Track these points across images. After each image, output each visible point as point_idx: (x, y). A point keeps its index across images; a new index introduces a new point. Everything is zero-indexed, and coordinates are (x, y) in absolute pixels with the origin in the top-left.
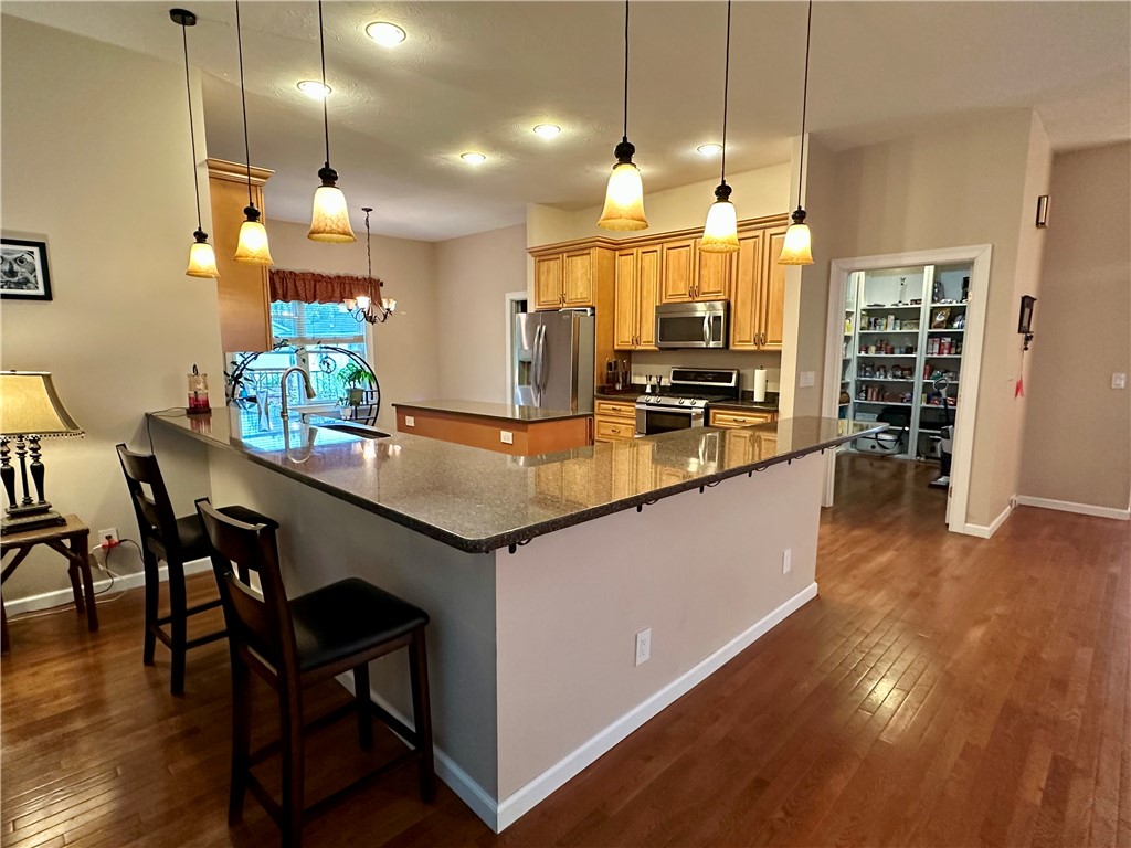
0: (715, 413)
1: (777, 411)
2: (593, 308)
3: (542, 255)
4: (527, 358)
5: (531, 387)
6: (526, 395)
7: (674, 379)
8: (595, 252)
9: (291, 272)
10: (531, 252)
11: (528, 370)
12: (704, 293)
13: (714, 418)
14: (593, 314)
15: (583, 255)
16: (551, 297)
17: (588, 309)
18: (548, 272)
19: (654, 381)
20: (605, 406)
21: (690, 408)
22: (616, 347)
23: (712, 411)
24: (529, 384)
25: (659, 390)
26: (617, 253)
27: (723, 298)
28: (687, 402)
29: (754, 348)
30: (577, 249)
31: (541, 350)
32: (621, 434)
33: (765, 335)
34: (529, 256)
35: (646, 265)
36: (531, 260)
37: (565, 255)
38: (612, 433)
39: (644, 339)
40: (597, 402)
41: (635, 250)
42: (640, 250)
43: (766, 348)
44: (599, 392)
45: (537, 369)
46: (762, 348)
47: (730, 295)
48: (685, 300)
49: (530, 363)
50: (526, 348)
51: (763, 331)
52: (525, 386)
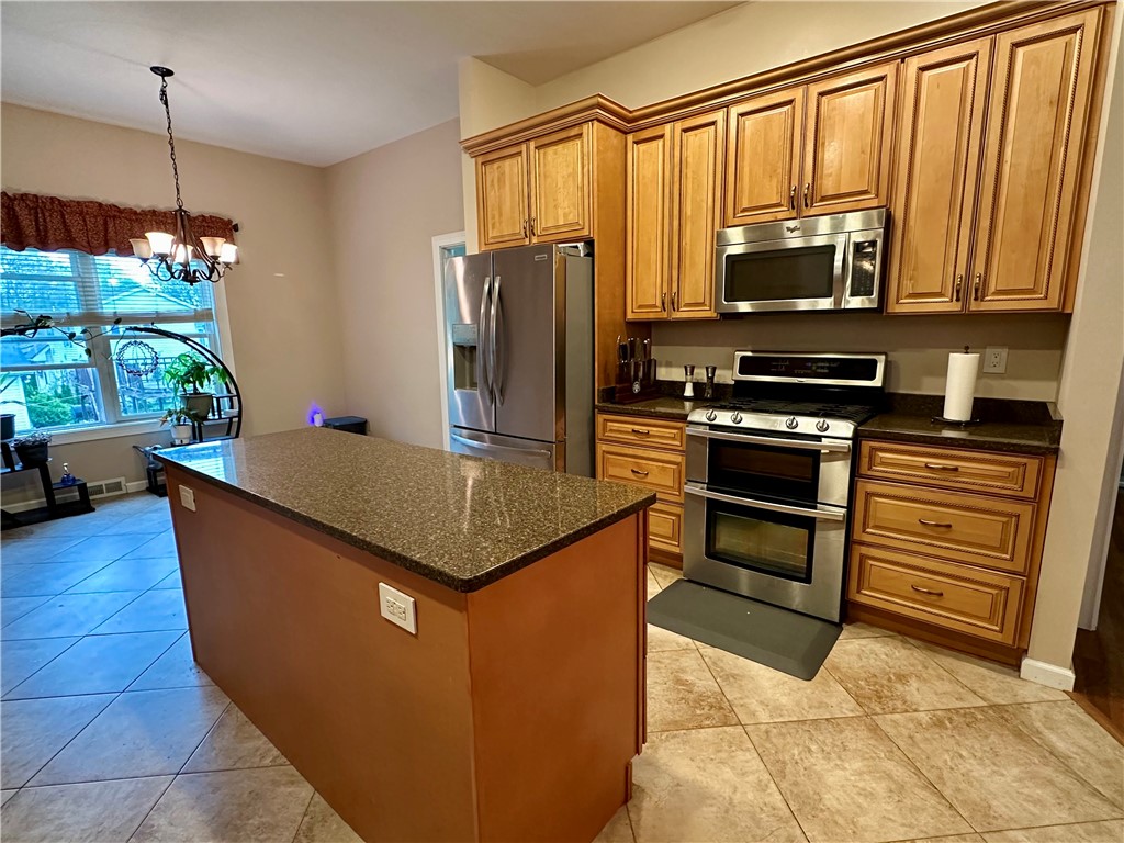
0: (873, 449)
1: (1056, 452)
2: (590, 243)
3: (490, 149)
4: (468, 338)
5: (477, 392)
6: (469, 404)
7: (742, 372)
8: (592, 131)
9: (52, 199)
10: (467, 149)
11: (472, 361)
12: (823, 199)
13: (871, 458)
14: (590, 254)
15: (568, 139)
16: (508, 228)
17: (580, 245)
18: (501, 180)
19: (701, 375)
20: (617, 426)
21: (818, 438)
22: (630, 316)
23: (866, 445)
24: (473, 385)
25: (713, 395)
26: (630, 138)
27: (875, 203)
28: (807, 425)
29: (955, 307)
30: (556, 129)
31: (493, 324)
32: (649, 479)
33: (985, 279)
34: (465, 157)
35: (690, 153)
36: (469, 164)
37: (532, 144)
38: (632, 476)
39: (687, 298)
40: (600, 418)
41: (668, 127)
42: (679, 126)
43: (985, 306)
44: (603, 400)
45: (488, 359)
46: (974, 306)
47: (889, 198)
48: (780, 216)
49: (473, 348)
50: (467, 320)
51: (979, 268)
52: (468, 391)
